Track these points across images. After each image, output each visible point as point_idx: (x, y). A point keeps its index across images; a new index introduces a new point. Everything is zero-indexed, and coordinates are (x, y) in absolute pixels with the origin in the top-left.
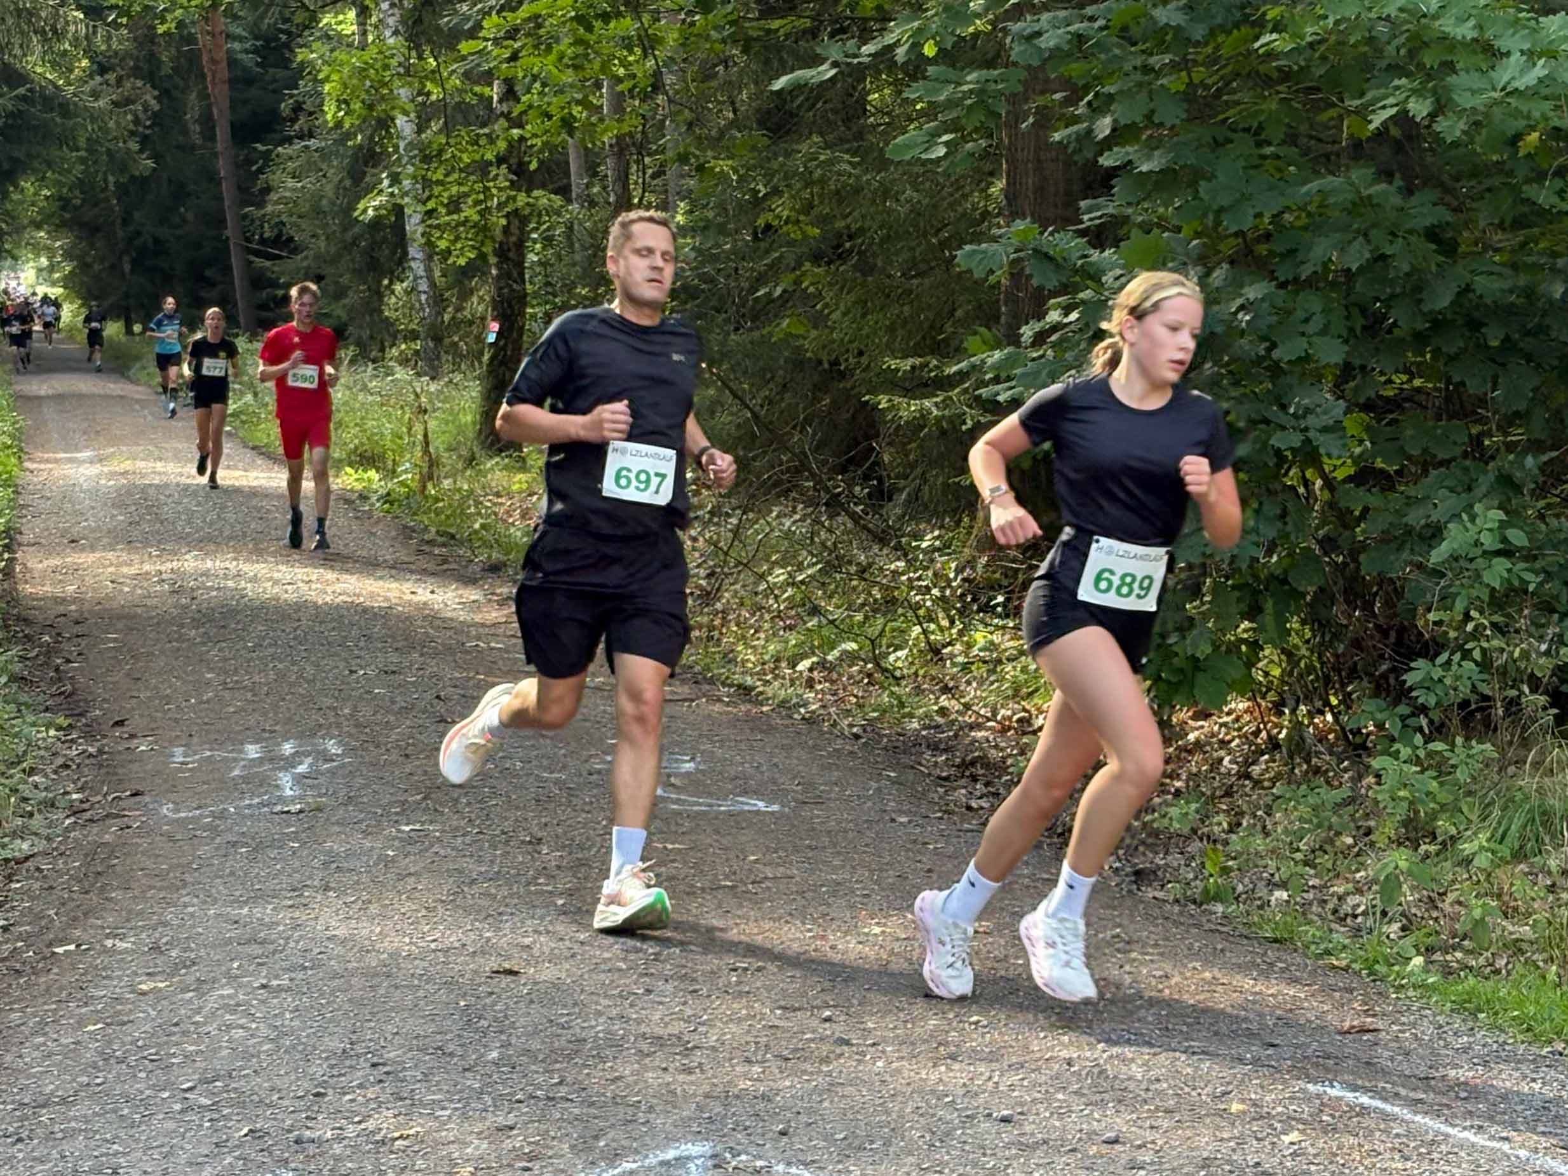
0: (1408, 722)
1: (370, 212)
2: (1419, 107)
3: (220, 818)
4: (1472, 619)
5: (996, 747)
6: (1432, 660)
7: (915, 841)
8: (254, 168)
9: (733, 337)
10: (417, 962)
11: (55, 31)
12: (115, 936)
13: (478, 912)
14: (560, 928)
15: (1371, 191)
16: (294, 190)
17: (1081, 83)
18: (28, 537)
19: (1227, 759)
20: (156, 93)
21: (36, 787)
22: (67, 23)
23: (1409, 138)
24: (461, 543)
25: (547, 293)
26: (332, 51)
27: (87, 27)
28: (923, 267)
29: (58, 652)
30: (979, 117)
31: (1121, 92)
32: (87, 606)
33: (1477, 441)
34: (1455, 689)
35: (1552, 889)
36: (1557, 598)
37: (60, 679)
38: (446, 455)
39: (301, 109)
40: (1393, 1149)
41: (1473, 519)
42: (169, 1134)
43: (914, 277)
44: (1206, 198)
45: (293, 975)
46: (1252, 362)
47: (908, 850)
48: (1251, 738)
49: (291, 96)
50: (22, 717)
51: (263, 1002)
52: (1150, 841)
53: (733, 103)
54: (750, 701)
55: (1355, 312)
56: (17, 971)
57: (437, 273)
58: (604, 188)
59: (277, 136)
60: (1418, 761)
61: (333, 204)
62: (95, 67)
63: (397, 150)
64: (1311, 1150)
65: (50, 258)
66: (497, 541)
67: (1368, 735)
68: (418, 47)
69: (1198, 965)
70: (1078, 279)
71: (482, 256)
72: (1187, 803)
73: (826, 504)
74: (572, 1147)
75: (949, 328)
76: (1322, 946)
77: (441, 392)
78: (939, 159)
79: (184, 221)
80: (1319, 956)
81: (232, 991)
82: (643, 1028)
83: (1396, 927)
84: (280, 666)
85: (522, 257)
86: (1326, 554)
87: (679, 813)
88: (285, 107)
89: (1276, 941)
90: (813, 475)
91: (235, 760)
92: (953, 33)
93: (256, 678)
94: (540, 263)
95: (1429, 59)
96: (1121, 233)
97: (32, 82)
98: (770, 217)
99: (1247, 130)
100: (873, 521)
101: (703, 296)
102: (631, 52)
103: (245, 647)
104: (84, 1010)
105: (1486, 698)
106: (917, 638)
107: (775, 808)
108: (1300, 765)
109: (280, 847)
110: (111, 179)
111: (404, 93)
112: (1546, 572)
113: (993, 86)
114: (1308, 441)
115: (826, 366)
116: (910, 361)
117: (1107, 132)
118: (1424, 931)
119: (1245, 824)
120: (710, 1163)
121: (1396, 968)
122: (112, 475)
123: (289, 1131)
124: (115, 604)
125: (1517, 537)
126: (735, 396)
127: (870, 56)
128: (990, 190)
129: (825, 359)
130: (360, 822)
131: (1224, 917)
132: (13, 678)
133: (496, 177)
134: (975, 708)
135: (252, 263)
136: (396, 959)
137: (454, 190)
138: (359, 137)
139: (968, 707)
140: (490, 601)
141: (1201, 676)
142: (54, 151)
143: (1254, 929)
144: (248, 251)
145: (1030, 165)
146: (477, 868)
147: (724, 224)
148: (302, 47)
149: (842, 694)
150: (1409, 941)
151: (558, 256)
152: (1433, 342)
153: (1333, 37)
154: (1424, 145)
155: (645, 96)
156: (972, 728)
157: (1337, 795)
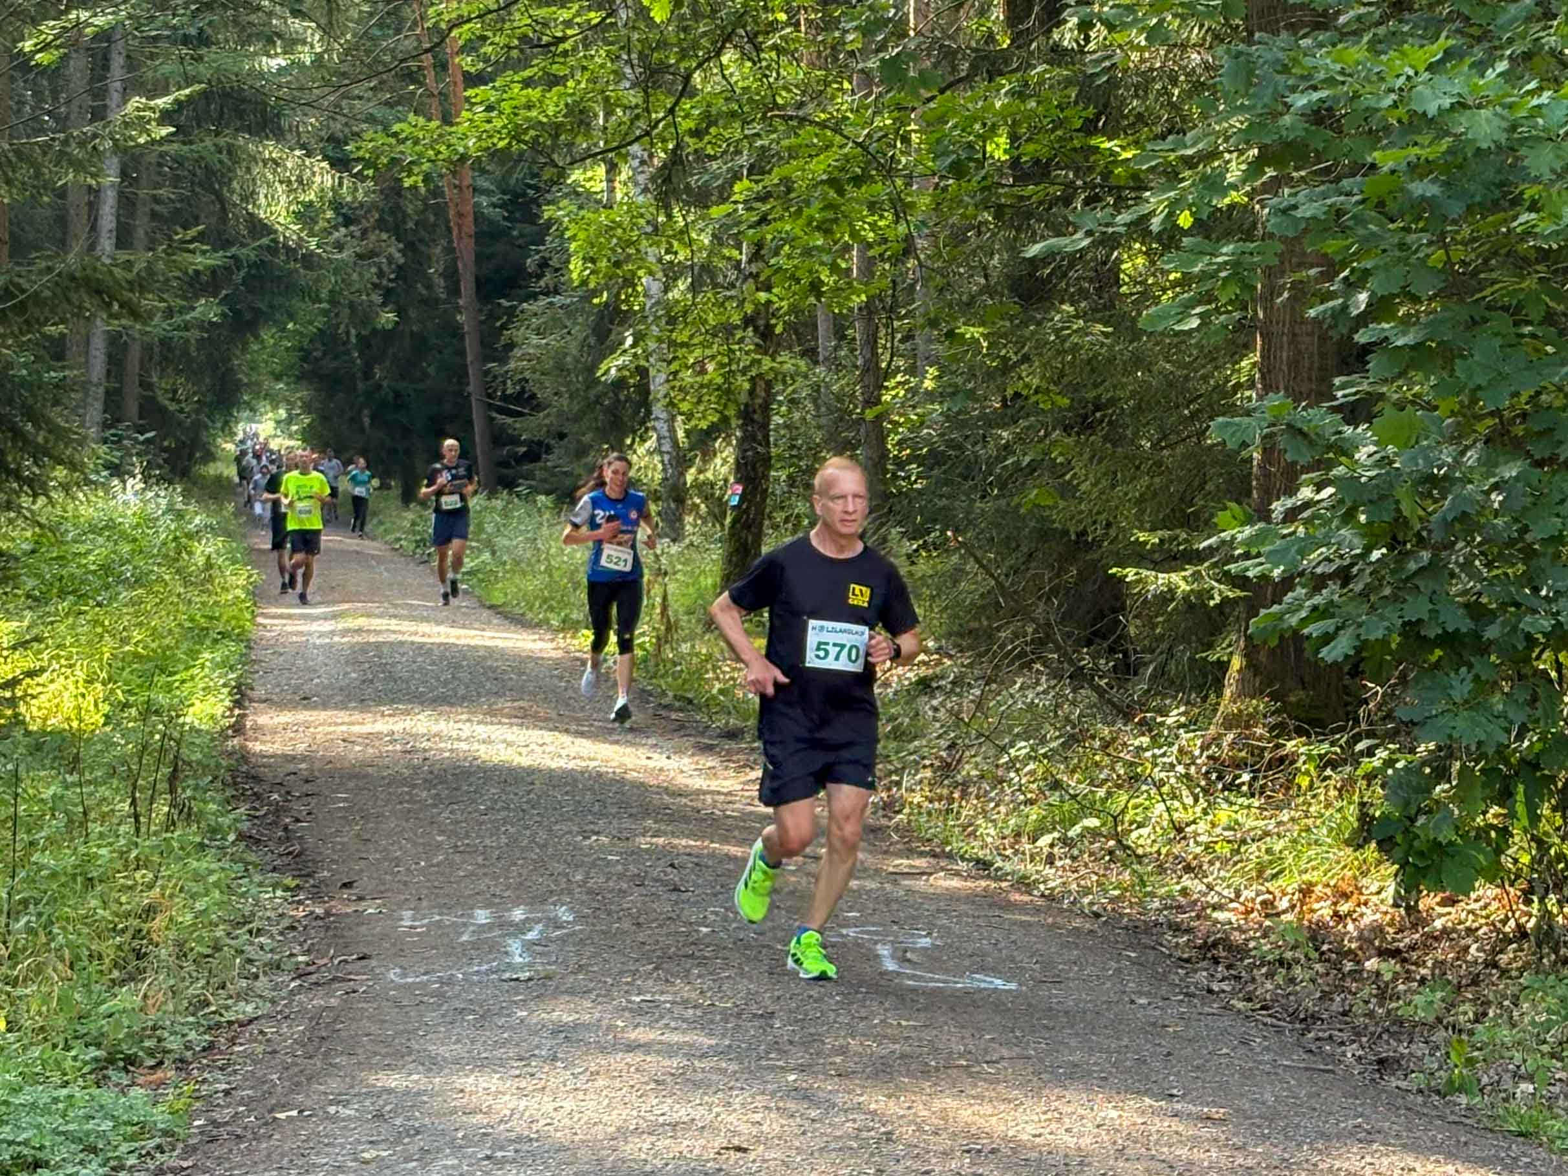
1: (613, 371)
3: (448, 984)
5: (1239, 929)
7: (1154, 1024)
8: (498, 324)
9: (978, 504)
10: (645, 1136)
11: (300, 181)
12: (339, 1102)
13: (709, 1086)
14: (791, 1105)
16: (538, 346)
17: (1338, 258)
18: (260, 692)
19: (1475, 946)
20: (401, 246)
21: (262, 948)
22: (314, 174)
24: (698, 708)
25: (792, 456)
26: (581, 208)
27: (333, 177)
28: (1173, 438)
29: (287, 811)
30: (1234, 290)
31: (1376, 267)
32: (317, 765)
37: (288, 839)
38: (685, 618)
39: (548, 265)
43: (1164, 448)
44: (1462, 377)
45: (518, 1146)
47: (1147, 1032)
48: (1499, 925)
49: (538, 252)
50: (249, 876)
51: (487, 1173)
52: (1395, 1028)
53: (985, 268)
54: (988, 877)
56: (238, 1136)
57: (681, 434)
59: (522, 292)
61: (577, 361)
62: (340, 219)
63: (642, 310)
65: (288, 411)
66: (735, 707)
68: (666, 206)
69: (1441, 1158)
70: (1331, 455)
71: (725, 420)
72: (1433, 990)
73: (1070, 677)
75: (1199, 502)
77: (681, 553)
78: (1192, 330)
79: (425, 375)
80: (1563, 1152)
81: (456, 1162)
84: (512, 830)
85: (767, 417)
87: (913, 990)
88: (531, 263)
89: (1521, 1134)
90: (1058, 649)
91: (465, 925)
92: (1209, 204)
93: (488, 842)
94: (786, 426)
96: (1376, 409)
97: (276, 232)
98: (1020, 386)
99: (1505, 309)
100: (1116, 695)
101: (950, 463)
102: (882, 217)
103: (477, 810)
106: (1161, 816)
107: (1013, 986)
108: (1548, 954)
109: (509, 1015)
110: (353, 332)
111: (651, 253)
113: (1248, 259)
115: (1073, 537)
116: (1160, 533)
117: (1363, 307)
119: (1491, 1014)
122: (345, 632)
124: (347, 764)
126: (982, 566)
127: (1124, 225)
128: (1243, 364)
129: (1072, 530)
130: (590, 991)
131: (1468, 1109)
132: (241, 837)
133: (741, 340)
134: (1217, 888)
135: (493, 419)
136: (623, 1133)
137: (698, 353)
138: (605, 295)
139: (1210, 887)
140: (726, 768)
141: (1448, 860)
142: (296, 303)
143: (1498, 1122)
144: (490, 407)
145: (1285, 338)
146: (707, 1042)
147: (973, 391)
148: (549, 203)
149: (1083, 871)
151: (803, 420)
155: (896, 260)
156: (1214, 909)
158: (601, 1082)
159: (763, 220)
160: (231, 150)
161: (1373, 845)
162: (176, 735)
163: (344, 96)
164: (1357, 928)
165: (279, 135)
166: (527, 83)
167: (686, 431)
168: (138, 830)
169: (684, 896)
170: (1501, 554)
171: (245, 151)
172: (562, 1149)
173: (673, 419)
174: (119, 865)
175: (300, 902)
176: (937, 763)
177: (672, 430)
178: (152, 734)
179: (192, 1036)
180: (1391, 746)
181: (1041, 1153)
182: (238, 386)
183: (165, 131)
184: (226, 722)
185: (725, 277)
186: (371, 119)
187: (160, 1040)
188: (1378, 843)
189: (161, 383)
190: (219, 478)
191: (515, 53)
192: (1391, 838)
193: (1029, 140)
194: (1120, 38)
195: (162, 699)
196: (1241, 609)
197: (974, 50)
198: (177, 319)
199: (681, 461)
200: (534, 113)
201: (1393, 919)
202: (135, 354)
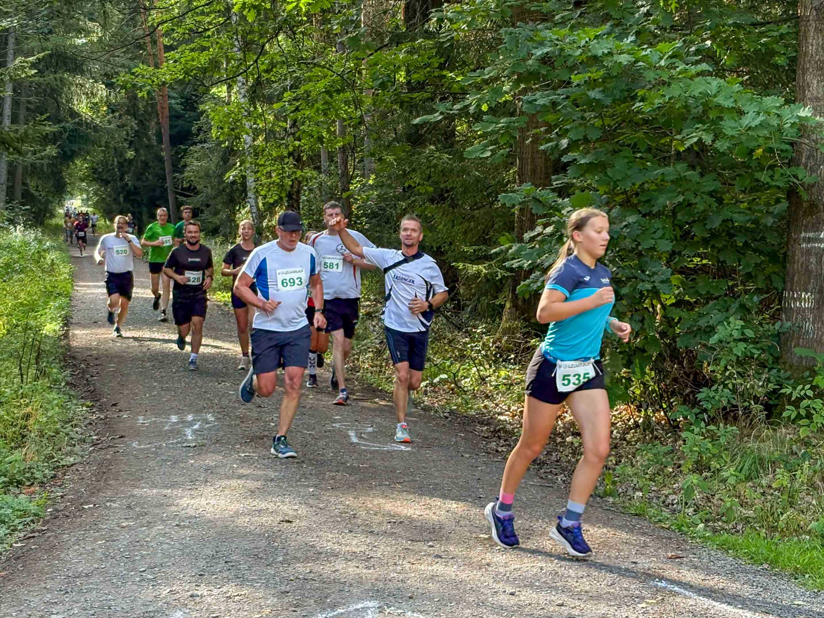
0: (698, 416)
1: (231, 178)
2: (707, 138)
3: (159, 449)
4: (728, 370)
5: (510, 423)
6: (710, 388)
7: (472, 466)
8: (180, 156)
10: (247, 516)
11: (92, 93)
12: (111, 501)
13: (275, 494)
14: (311, 501)
15: (686, 174)
16: (197, 166)
17: (553, 124)
18: (75, 320)
19: (615, 431)
20: (137, 122)
21: (77, 433)
22: (98, 90)
23: (702, 151)
25: (310, 214)
26: (216, 104)
27: (107, 91)
28: (480, 205)
29: (88, 372)
30: (506, 138)
31: (571, 128)
32: (101, 352)
33: (731, 289)
34: (720, 402)
35: (763, 494)
36: (767, 361)
37: (88, 385)
39: (201, 130)
40: (689, 611)
41: (729, 323)
42: (133, 591)
43: (475, 209)
44: (610, 175)
45: (190, 520)
46: (629, 251)
47: (469, 470)
48: (626, 421)
49: (197, 124)
50: (71, 401)
51: (177, 532)
53: (395, 130)
55: (677, 228)
56: (67, 516)
57: (260, 205)
58: (337, 167)
59: (190, 142)
60: (703, 434)
61: (214, 172)
62: (110, 110)
63: (244, 149)
64: (651, 611)
65: (87, 195)
67: (680, 421)
68: (254, 103)
69: (601, 525)
70: (552, 211)
71: (281, 198)
74: (315, 601)
75: (491, 233)
76: (658, 518)
78: (487, 157)
79: (147, 179)
80: (656, 523)
81: (163, 527)
82: (348, 548)
83: (691, 510)
85: (299, 197)
86: (662, 339)
87: (365, 451)
88: (194, 129)
89: (636, 515)
91: (166, 422)
92: (495, 101)
93: (176, 386)
94: (307, 201)
95: (712, 115)
96: (570, 191)
97: (82, 116)
98: (411, 182)
99: (629, 146)
100: (455, 320)
101: (380, 217)
102: (350, 108)
103: (171, 371)
104: (96, 534)
105: (734, 406)
106: (474, 373)
107: (409, 449)
108: (648, 435)
109: (186, 462)
110: (115, 160)
111: (247, 124)
112: (763, 350)
113: (513, 124)
114: (654, 287)
115: (435, 249)
116: (474, 247)
117: (565, 145)
118: (705, 512)
119: (623, 461)
120: (377, 611)
121: (692, 529)
123: (188, 591)
124: (113, 351)
125: (750, 333)
127: (457, 110)
128: (511, 172)
130: (222, 452)
131: (613, 503)
132: (67, 384)
133: (288, 163)
134: (500, 405)
135: (177, 198)
136: (237, 514)
137: (269, 169)
138: (227, 143)
139: (497, 405)
142: (91, 148)
143: (626, 509)
144: (177, 193)
145: (529, 160)
146: (272, 474)
147: (390, 184)
148: (202, 103)
149: (440, 398)
150: (697, 517)
151: (315, 197)
152: (712, 243)
153: (668, 105)
154: (709, 154)
155: (355, 127)
156: (499, 414)
157: (664, 449)
158: (227, 492)
159: (297, 109)
160: (62, 80)
162: (39, 339)
163: (111, 56)
164: (563, 423)
165: (82, 73)
166: (192, 50)
167: (263, 203)
168: (22, 381)
169: (263, 409)
170: (628, 255)
171: (68, 80)
172: (210, 521)
173: (257, 198)
174: (14, 396)
175: (94, 413)
176: (375, 350)
177: (257, 203)
178: (28, 338)
179: (47, 471)
181: (422, 523)
182: (65, 184)
183: (34, 72)
184: (61, 333)
185: (280, 135)
186: (123, 66)
187: (32, 474)
189: (32, 183)
190: (57, 225)
191: (187, 36)
193: (415, 72)
194: (455, 26)
195: (32, 323)
196: (510, 280)
197: (390, 33)
198: (38, 155)
199: (261, 216)
200: (195, 63)
202: (20, 170)
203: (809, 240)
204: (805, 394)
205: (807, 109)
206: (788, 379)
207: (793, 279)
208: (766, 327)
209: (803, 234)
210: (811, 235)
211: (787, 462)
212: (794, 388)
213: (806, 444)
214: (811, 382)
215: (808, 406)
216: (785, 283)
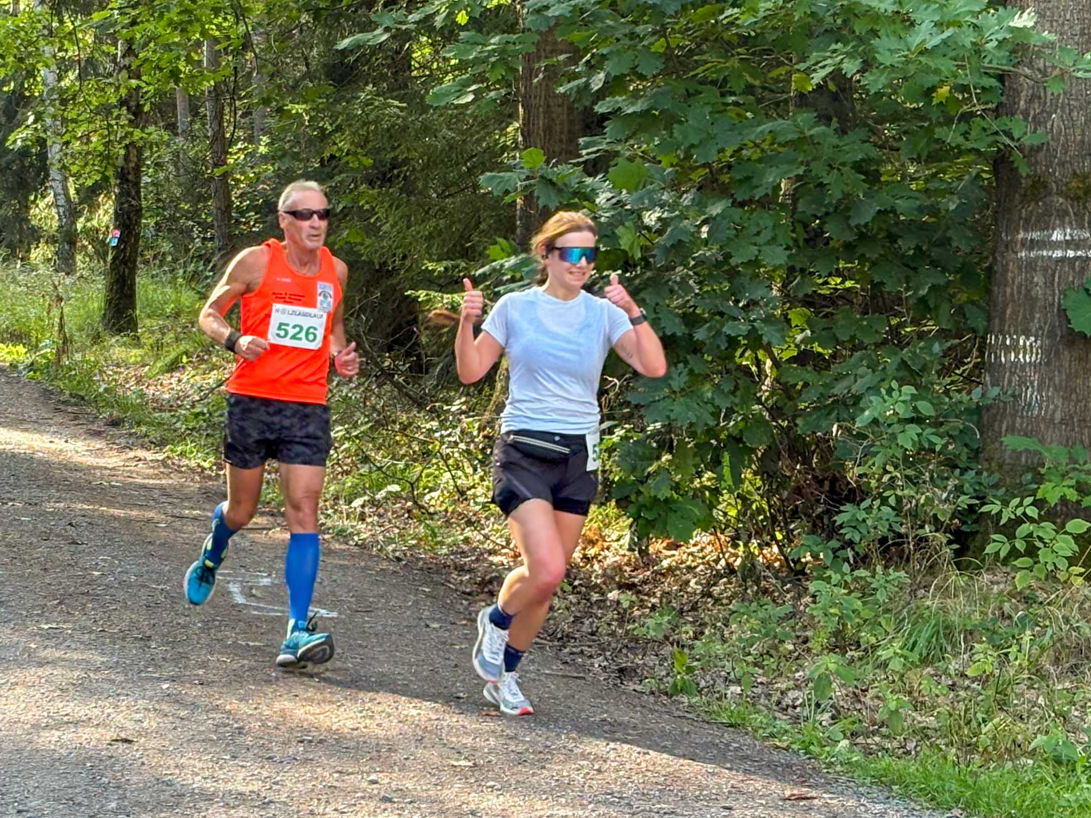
0: (838, 554)
1: (19, 143)
2: (850, 66)
4: (890, 472)
6: (858, 505)
7: (444, 643)
10: (54, 731)
13: (102, 693)
14: (165, 707)
15: (813, 132)
17: (581, 47)
19: (693, 581)
23: (843, 90)
24: (89, 403)
25: (158, 207)
28: (454, 189)
30: (501, 71)
31: (611, 53)
33: (894, 331)
34: (875, 528)
35: (952, 687)
36: (958, 456)
38: (78, 334)
41: (889, 391)
43: (447, 197)
44: (679, 137)
46: (713, 266)
47: (439, 650)
48: (713, 564)
52: (632, 644)
53: (306, 59)
55: (800, 228)
57: (72, 192)
60: (846, 585)
63: (41, 95)
66: (117, 402)
67: (807, 563)
68: (59, 14)
69: (668, 744)
70: (578, 199)
71: (105, 179)
72: (661, 615)
73: (376, 376)
75: (476, 238)
76: (768, 731)
77: (74, 284)
78: (467, 105)
80: (765, 739)
83: (826, 716)
85: (138, 177)
86: (774, 419)
87: (258, 618)
89: (731, 726)
90: (366, 354)
92: (480, 5)
94: (153, 184)
95: (859, 28)
96: (612, 163)
98: (334, 150)
99: (714, 83)
100: (412, 390)
102: (225, 19)
105: (900, 535)
106: (447, 483)
107: (334, 615)
108: (751, 586)
111: (48, 50)
112: (951, 436)
113: (512, 47)
114: (754, 330)
115: (377, 267)
116: (445, 263)
117: (601, 84)
118: (850, 719)
119: (707, 632)
121: (827, 749)
125: (926, 408)
127: (414, 23)
128: (509, 129)
129: (376, 261)
130: (10, 621)
131: (690, 706)
133: (118, 117)
134: (492, 538)
136: (36, 729)
137: (84, 127)
138: (12, 84)
139: (487, 537)
140: (111, 449)
141: (672, 514)
143: (713, 716)
145: (541, 110)
146: (99, 659)
147: (298, 153)
149: (388, 526)
150: (837, 727)
151: (167, 179)
152: (860, 250)
153: (783, 12)
154: (856, 96)
155: (237, 53)
156: (490, 554)
157: (781, 611)
158: (19, 691)
159: (134, 23)
161: (613, 503)
164: (601, 567)
167: (76, 189)
169: (81, 548)
170: (710, 275)
173: (66, 179)
177: (65, 189)
180: (627, 426)
181: (358, 743)
185: (105, 69)
188: (617, 502)
192: (627, 497)
199: (72, 213)
201: (629, 560)
203: (1033, 245)
204: (1024, 514)
205: (1025, 15)
206: (996, 486)
207: (1004, 312)
208: (957, 397)
209: (1021, 235)
210: (1035, 235)
211: (994, 632)
212: (1006, 503)
213: (1028, 600)
214: (1034, 493)
215: (1030, 535)
216: (989, 319)
